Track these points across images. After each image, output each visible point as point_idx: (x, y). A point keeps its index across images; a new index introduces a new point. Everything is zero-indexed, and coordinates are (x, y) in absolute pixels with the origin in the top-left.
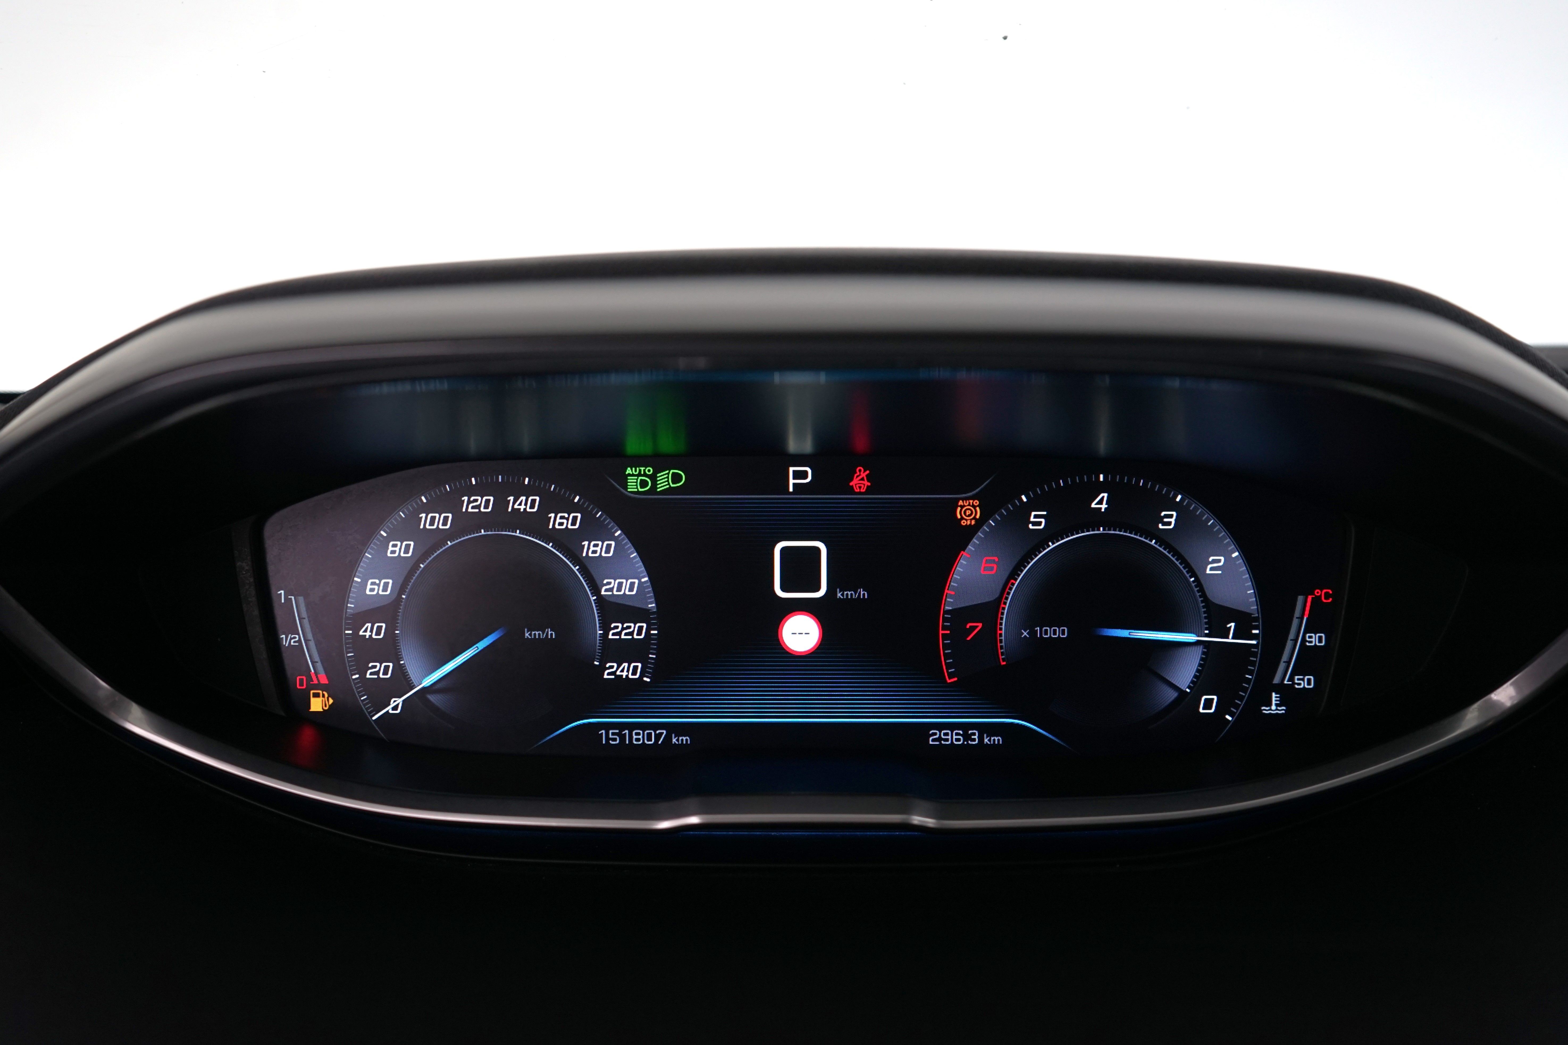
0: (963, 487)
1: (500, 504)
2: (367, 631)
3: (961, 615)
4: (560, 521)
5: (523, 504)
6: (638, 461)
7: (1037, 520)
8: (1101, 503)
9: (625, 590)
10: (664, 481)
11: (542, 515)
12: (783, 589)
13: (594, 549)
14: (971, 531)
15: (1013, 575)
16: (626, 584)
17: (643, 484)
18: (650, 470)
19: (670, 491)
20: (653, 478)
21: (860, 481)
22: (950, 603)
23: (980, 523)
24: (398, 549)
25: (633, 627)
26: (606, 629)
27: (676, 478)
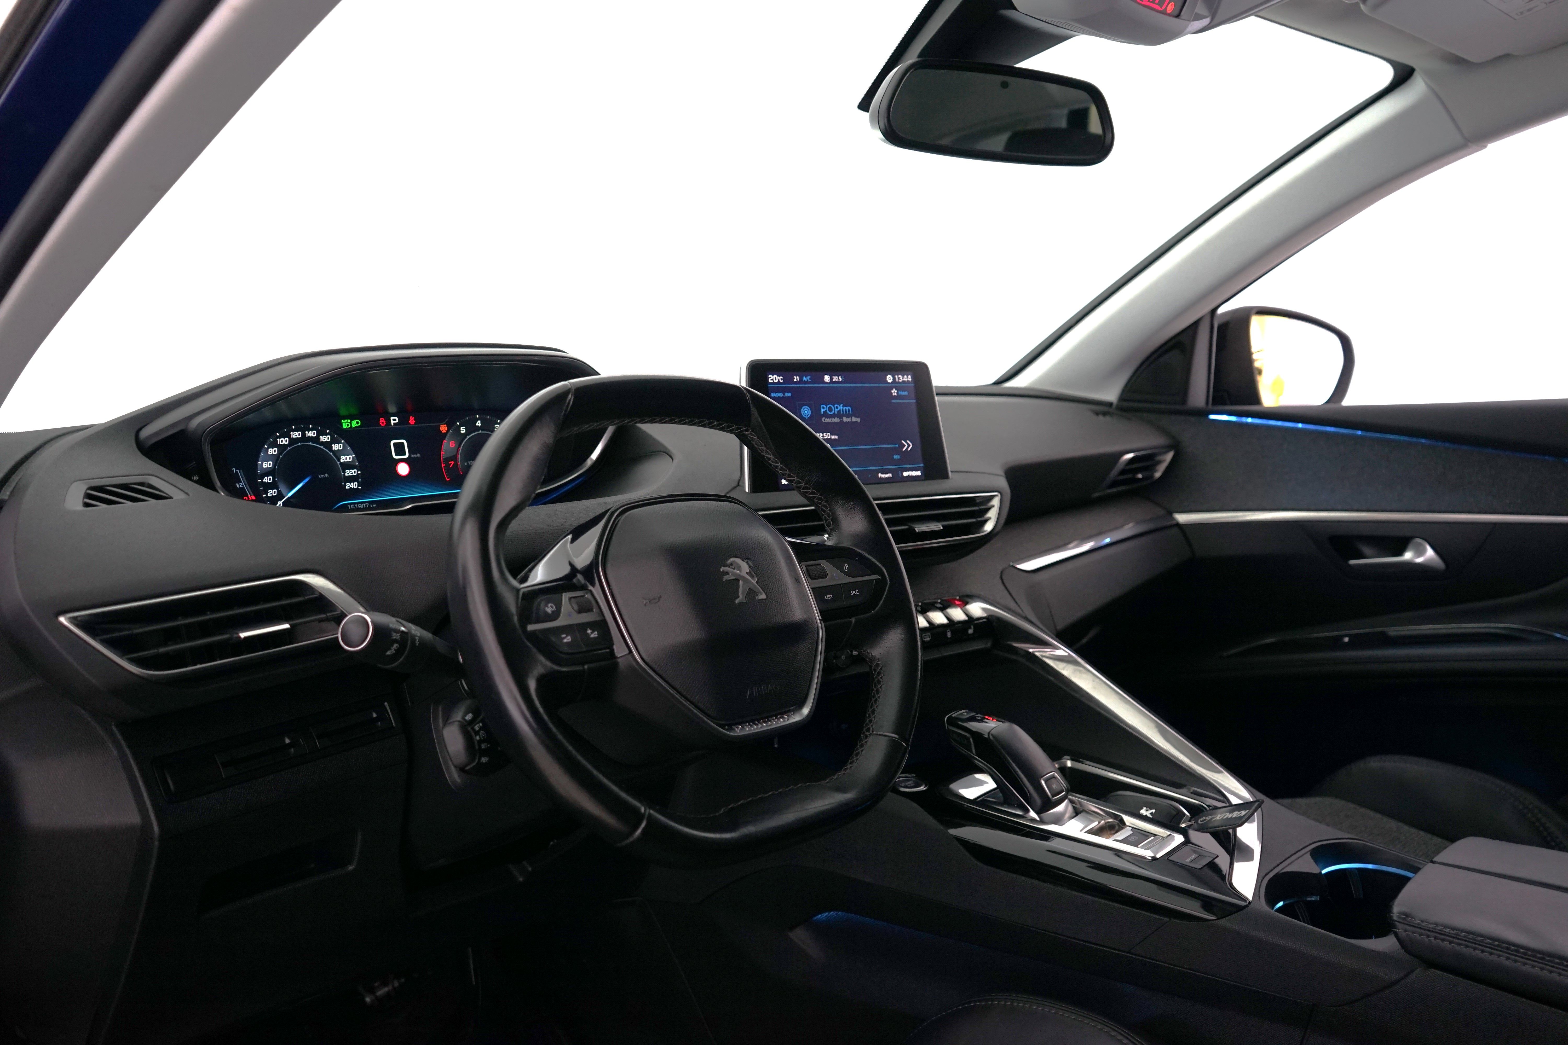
0: (441, 421)
1: (304, 434)
2: (266, 480)
3: (447, 460)
4: (324, 439)
5: (311, 434)
6: (345, 418)
7: (463, 430)
8: (479, 424)
9: (348, 460)
10: (354, 424)
11: (317, 438)
12: (396, 455)
13: (336, 447)
14: (445, 434)
15: (459, 446)
16: (348, 457)
17: (348, 425)
18: (349, 421)
19: (356, 427)
20: (350, 423)
21: (412, 421)
22: (444, 455)
23: (448, 431)
24: (272, 451)
25: (352, 471)
26: (345, 473)
27: (358, 423)
